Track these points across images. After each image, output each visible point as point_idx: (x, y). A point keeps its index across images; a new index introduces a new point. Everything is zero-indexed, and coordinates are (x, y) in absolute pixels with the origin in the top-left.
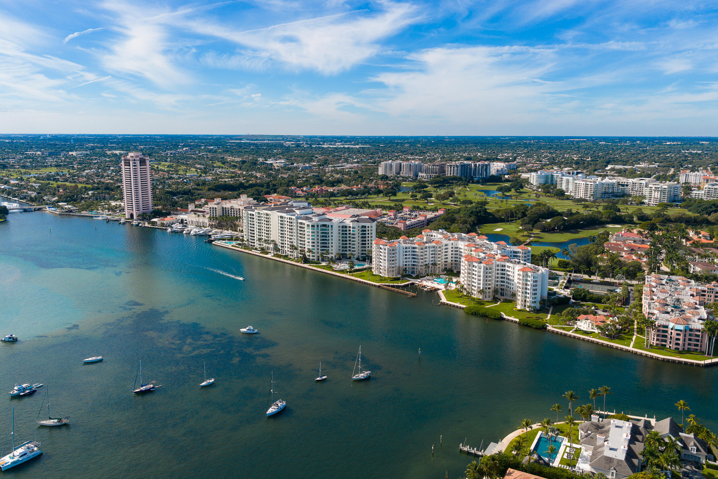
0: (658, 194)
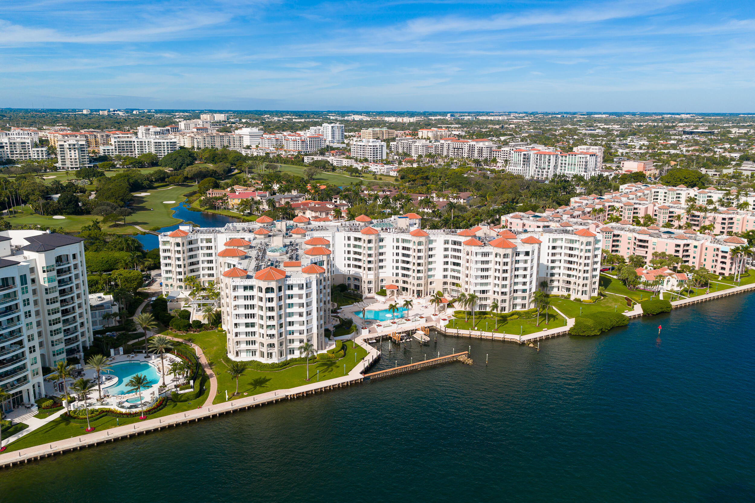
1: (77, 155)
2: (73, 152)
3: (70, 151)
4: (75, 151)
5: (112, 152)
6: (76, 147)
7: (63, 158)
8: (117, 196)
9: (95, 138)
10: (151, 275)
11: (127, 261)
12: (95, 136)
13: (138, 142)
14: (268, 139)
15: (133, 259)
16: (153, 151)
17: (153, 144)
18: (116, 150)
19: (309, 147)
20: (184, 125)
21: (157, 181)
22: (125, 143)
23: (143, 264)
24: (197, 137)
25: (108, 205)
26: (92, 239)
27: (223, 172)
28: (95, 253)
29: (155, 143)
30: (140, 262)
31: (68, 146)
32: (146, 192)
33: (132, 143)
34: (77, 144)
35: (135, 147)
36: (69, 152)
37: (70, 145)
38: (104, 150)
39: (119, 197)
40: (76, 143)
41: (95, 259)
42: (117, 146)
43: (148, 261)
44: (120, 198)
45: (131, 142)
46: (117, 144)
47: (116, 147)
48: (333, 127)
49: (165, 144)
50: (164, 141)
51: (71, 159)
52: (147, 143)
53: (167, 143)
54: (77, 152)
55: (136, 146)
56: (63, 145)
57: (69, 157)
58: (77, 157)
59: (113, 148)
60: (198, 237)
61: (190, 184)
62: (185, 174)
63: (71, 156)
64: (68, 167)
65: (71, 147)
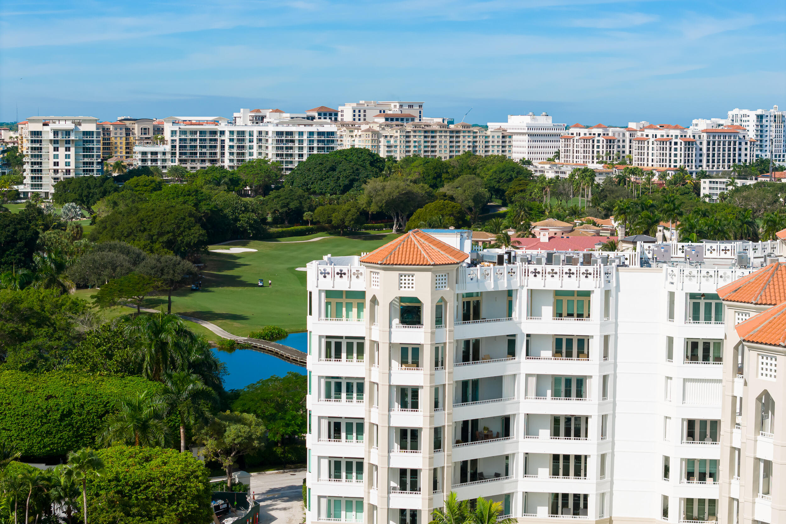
0: (68, 156)
1: (72, 160)
2: (62, 151)
3: (56, 149)
4: (68, 149)
5: (164, 161)
6: (72, 137)
7: (36, 167)
8: (155, 231)
9: (128, 134)
10: (246, 489)
11: (146, 412)
12: (127, 129)
13: (232, 132)
14: (585, 140)
15: (173, 407)
16: (271, 154)
17: (271, 138)
18: (173, 154)
19: (704, 159)
20: (351, 113)
21: (276, 222)
22: (198, 136)
23: (219, 432)
24: (388, 132)
25: (123, 251)
26: (24, 319)
27: (471, 204)
28: (24, 374)
29: (279, 133)
30: (206, 421)
31: (51, 136)
32: (244, 245)
33: (218, 137)
34: (76, 131)
35: (223, 147)
36: (52, 153)
37: (56, 133)
38: (144, 153)
39: (161, 234)
40: (72, 126)
41: (17, 401)
42: (177, 144)
43: (239, 421)
44: (165, 238)
45: (214, 133)
46: (177, 138)
47: (174, 147)
48: (760, 117)
49: (305, 137)
50: (302, 128)
51: (56, 171)
52: (255, 138)
53: (311, 133)
54: (73, 149)
55: (227, 143)
56: (38, 133)
57: (52, 166)
58: (72, 166)
59: (168, 148)
60: (516, 282)
61: (372, 232)
62: (362, 200)
63: (56, 164)
64: (47, 193)
65: (60, 137)
